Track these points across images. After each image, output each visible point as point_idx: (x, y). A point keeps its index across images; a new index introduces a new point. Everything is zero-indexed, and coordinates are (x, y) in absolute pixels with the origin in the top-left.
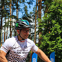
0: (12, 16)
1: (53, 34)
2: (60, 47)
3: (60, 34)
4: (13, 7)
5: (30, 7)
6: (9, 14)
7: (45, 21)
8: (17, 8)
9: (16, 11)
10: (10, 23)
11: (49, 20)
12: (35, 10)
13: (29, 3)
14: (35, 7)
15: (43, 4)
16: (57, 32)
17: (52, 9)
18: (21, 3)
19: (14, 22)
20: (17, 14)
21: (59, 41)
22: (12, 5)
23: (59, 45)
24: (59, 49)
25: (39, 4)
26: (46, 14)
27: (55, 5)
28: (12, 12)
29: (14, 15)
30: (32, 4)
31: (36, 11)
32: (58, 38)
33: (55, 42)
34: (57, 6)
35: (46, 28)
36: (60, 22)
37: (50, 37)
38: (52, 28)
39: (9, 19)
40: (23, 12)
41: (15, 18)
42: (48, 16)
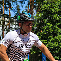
0: (5, 14)
1: (45, 33)
2: (52, 45)
3: (51, 33)
4: (5, 6)
5: (22, 6)
6: (1, 13)
7: (37, 20)
8: (10, 7)
9: (8, 10)
10: (2, 21)
11: (41, 19)
12: (27, 9)
13: (21, 2)
14: (27, 6)
15: (35, 3)
16: (49, 31)
17: (44, 9)
18: (13, 2)
19: (7, 21)
20: (9, 13)
21: (50, 40)
22: (5, 4)
23: (51, 44)
24: (51, 47)
25: (31, 4)
26: (38, 13)
27: (47, 4)
28: (5, 11)
29: (6, 14)
30: (24, 3)
31: (29, 10)
32: (50, 37)
33: (46, 40)
34: (49, 5)
35: (38, 27)
36: (52, 21)
37: (41, 36)
38: (44, 27)
39: (2, 18)
40: (15, 11)
41: (8, 16)
42: (40, 15)
